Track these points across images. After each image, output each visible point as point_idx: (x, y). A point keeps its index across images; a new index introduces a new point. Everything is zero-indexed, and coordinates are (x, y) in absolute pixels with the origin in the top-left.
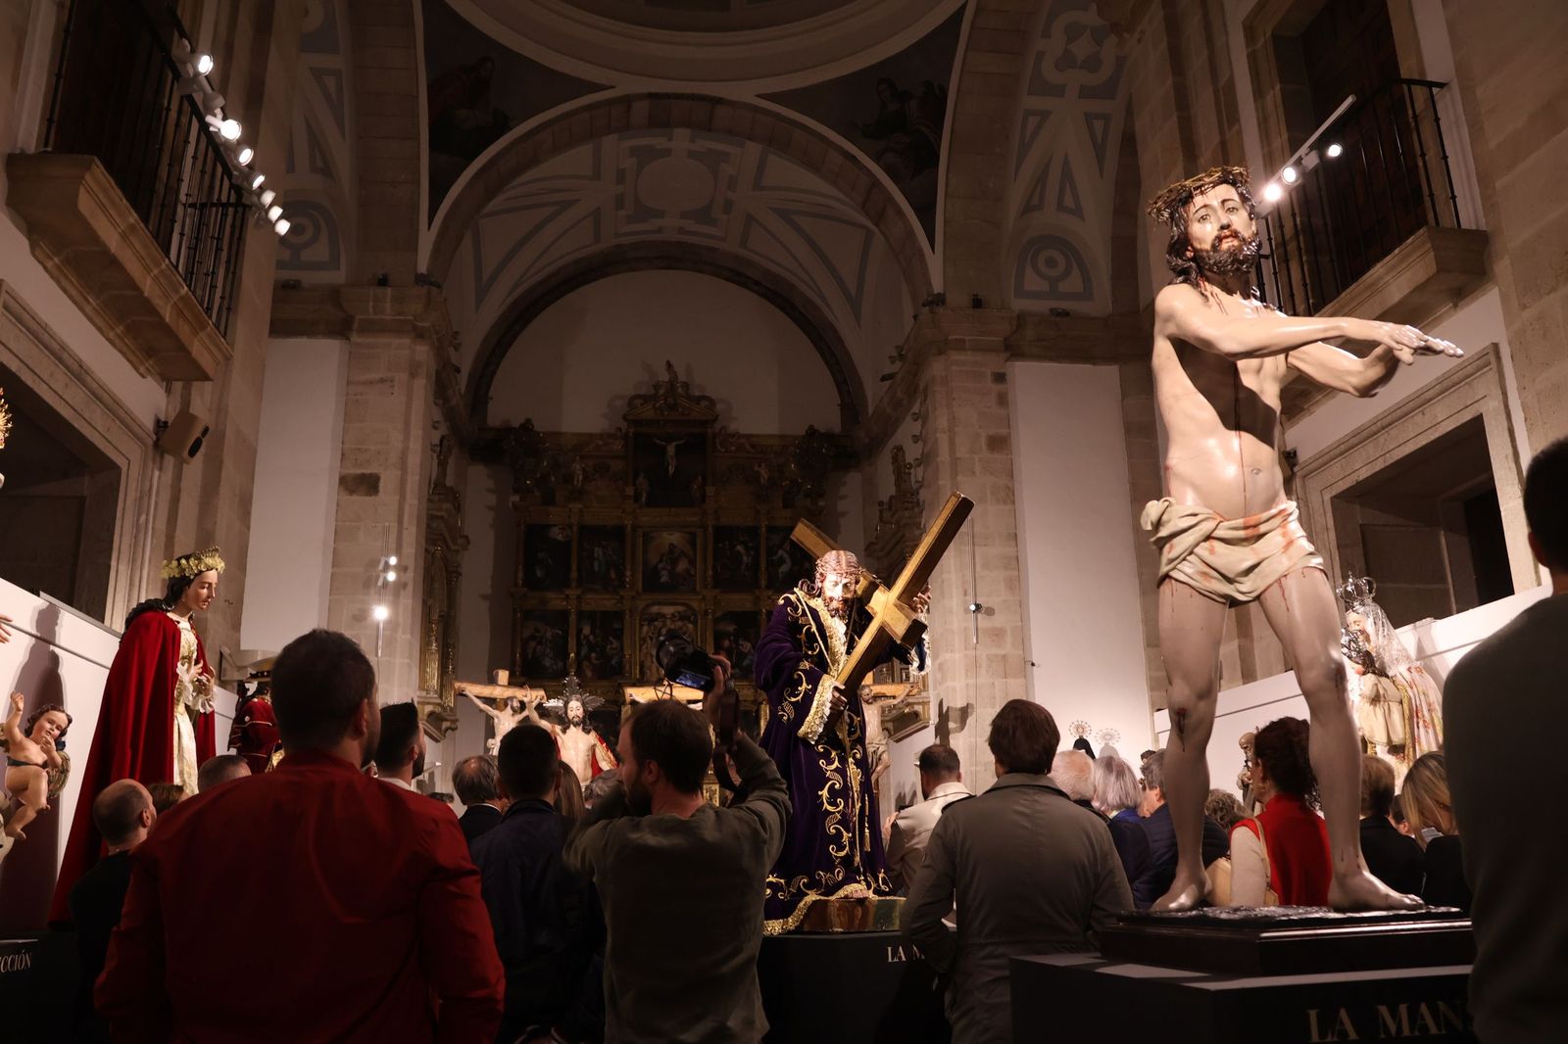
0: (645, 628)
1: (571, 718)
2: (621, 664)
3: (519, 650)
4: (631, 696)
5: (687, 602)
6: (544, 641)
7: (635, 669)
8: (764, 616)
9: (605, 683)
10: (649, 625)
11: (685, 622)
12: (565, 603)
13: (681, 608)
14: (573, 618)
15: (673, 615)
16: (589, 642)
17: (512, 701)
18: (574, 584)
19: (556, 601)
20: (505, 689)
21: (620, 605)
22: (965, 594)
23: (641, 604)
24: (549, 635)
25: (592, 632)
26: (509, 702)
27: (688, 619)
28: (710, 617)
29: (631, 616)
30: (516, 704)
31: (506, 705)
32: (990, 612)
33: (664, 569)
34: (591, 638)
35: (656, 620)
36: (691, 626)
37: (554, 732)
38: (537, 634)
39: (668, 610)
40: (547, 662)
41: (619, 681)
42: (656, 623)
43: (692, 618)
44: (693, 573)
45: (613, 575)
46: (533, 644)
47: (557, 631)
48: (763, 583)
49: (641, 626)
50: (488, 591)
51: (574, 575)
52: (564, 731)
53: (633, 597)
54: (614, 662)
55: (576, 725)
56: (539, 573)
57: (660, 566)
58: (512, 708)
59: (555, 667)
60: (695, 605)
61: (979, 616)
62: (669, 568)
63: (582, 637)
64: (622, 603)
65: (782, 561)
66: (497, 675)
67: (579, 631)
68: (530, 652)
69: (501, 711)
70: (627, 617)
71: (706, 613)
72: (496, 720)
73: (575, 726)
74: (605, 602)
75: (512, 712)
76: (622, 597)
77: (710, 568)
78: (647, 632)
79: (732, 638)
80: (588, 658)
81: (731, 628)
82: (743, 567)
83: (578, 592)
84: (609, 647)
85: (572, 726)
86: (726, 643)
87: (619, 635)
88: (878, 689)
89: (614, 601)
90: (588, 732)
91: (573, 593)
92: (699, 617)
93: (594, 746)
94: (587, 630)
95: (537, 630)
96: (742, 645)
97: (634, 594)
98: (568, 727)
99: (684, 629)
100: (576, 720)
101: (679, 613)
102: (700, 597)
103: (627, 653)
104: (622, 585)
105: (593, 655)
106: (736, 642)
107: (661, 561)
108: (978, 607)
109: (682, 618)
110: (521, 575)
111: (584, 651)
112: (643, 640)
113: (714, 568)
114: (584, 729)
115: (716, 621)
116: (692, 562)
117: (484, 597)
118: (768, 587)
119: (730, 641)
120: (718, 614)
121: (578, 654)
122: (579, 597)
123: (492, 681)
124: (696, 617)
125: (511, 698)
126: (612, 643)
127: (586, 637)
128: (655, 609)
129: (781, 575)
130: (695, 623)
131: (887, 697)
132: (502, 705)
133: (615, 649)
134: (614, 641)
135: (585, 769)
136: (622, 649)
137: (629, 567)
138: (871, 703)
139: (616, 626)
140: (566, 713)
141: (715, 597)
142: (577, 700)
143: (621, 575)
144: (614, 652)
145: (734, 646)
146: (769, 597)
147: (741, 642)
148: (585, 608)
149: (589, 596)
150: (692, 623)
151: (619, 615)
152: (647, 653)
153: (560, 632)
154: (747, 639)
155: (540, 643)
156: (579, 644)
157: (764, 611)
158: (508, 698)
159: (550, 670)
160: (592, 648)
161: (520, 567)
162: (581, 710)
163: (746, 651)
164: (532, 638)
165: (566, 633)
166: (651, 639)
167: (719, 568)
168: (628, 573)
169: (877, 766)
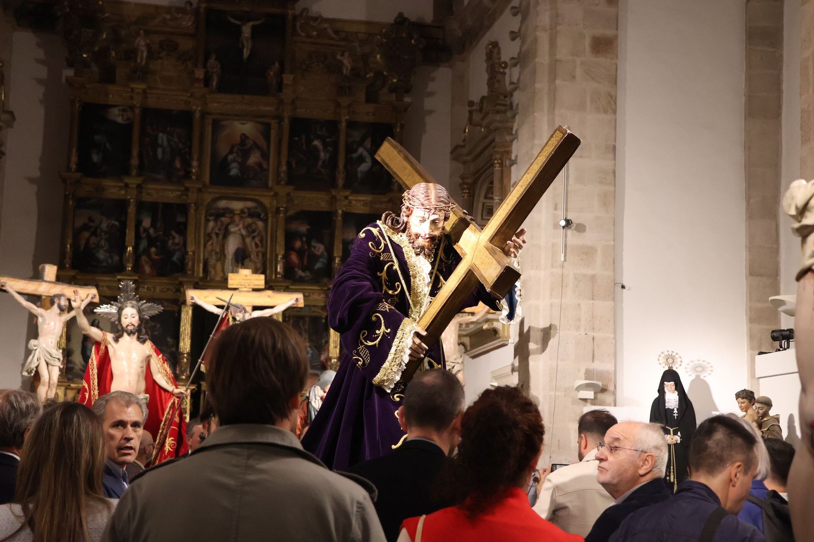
0: (211, 224)
1: (124, 326)
2: (182, 260)
3: (70, 241)
4: (192, 298)
5: (257, 198)
6: (99, 231)
7: (198, 267)
8: (339, 218)
9: (165, 280)
10: (216, 220)
11: (255, 219)
12: (123, 192)
13: (250, 204)
14: (132, 210)
15: (242, 211)
16: (149, 235)
17: (59, 299)
18: (134, 172)
19: (113, 189)
20: (52, 286)
21: (184, 197)
22: (556, 209)
23: (208, 198)
24: (104, 226)
25: (153, 225)
26: (56, 300)
27: (258, 216)
28: (282, 215)
29: (196, 210)
30: (63, 303)
31: (52, 303)
32: (581, 228)
33: (234, 161)
34: (151, 231)
35: (223, 215)
36: (260, 224)
37: (105, 340)
38: (91, 224)
39: (237, 206)
40: (101, 255)
41: (181, 279)
42: (223, 219)
43: (262, 216)
44: (265, 166)
45: (178, 164)
46: (86, 234)
47: (113, 222)
48: (341, 182)
49: (207, 221)
50: (37, 174)
51: (135, 162)
52: (116, 340)
53: (200, 190)
54: (175, 258)
56: (95, 158)
57: (230, 157)
58: (60, 307)
59: (110, 261)
60: (267, 202)
61: (569, 232)
62: (240, 160)
63: (142, 229)
64: (187, 195)
65: (361, 160)
66: (43, 269)
67: (138, 223)
68: (83, 243)
69: (46, 309)
70: (192, 211)
71: (278, 211)
72: (40, 320)
73: (129, 334)
74: (169, 193)
75: (58, 311)
76: (187, 189)
77: (284, 163)
78: (213, 229)
79: (304, 239)
80: (147, 252)
81: (303, 229)
82: (320, 163)
83: (138, 181)
84: (170, 242)
85: (125, 335)
86: (298, 244)
87: (182, 229)
89: (179, 193)
90: (143, 342)
91: (133, 181)
92: (270, 215)
93: (149, 357)
94: (147, 222)
95: (91, 220)
96: (315, 247)
97: (200, 186)
98: (121, 336)
99: (254, 227)
100: (130, 328)
101: (249, 209)
102: (272, 193)
103: (191, 248)
104: (187, 175)
105: (153, 250)
106: (308, 243)
107: (231, 152)
108: (569, 222)
109: (251, 215)
110: (74, 159)
111: (144, 244)
112: (209, 237)
113: (289, 164)
114: (138, 338)
115: (289, 220)
116: (265, 156)
117: (31, 180)
118: (346, 186)
119: (302, 241)
120: (291, 213)
121: (136, 248)
122: (139, 187)
123: (37, 276)
124: (267, 215)
125: (59, 296)
126: (174, 238)
127: (146, 230)
128: (223, 204)
129: (359, 175)
130: (265, 221)
132: (47, 302)
133: (178, 244)
134: (176, 236)
135: (138, 381)
136: (185, 245)
137: (195, 157)
139: (180, 219)
140: (119, 320)
141: (288, 194)
142: (133, 307)
143: (187, 164)
144: (177, 247)
145: (306, 247)
146: (346, 198)
147: (313, 244)
148: (146, 198)
149: (150, 186)
150: (261, 219)
151: (183, 208)
152: (212, 250)
153: (117, 223)
154: (321, 241)
155: (94, 234)
156: (138, 237)
157: (340, 212)
158: (55, 296)
159: (105, 264)
160: (152, 242)
161: (74, 150)
162: (137, 318)
163: (318, 253)
164: (85, 227)
165: (124, 225)
166: (217, 235)
167: (294, 164)
168: (195, 163)
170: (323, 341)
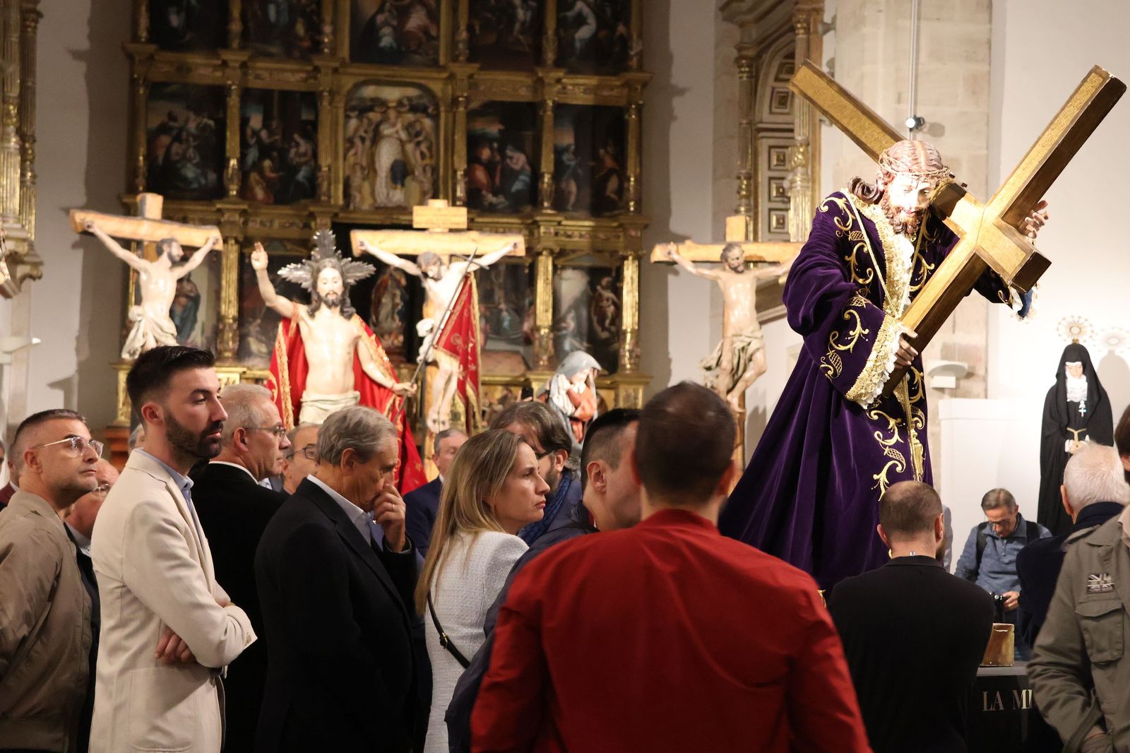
0: (353, 123)
1: (323, 294)
2: (313, 180)
3: (142, 150)
4: (362, 244)
5: (423, 82)
6: (184, 134)
7: (336, 189)
8: (549, 113)
9: (286, 210)
10: (360, 117)
11: (419, 115)
12: (218, 74)
13: (412, 92)
14: (234, 101)
15: (400, 103)
16: (259, 142)
17: (170, 246)
18: (235, 44)
19: (203, 69)
20: (156, 225)
21: (312, 81)
22: (899, 101)
23: (348, 83)
24: (192, 126)
25: (266, 124)
26: (165, 247)
27: (424, 110)
28: (461, 109)
29: (331, 103)
30: (177, 252)
31: (159, 252)
32: (937, 130)
33: (386, 23)
34: (264, 134)
35: (371, 109)
36: (427, 122)
37: (296, 315)
38: (172, 124)
39: (392, 94)
40: (190, 172)
41: (312, 209)
42: (371, 115)
43: (430, 110)
44: (433, 33)
45: (300, 29)
46: (165, 140)
47: (205, 120)
48: (550, 56)
49: (347, 117)
50: (84, 44)
51: (236, 27)
52: (312, 314)
53: (335, 71)
54: (301, 176)
55: (331, 305)
56: (175, 20)
57: (380, 18)
58: (171, 257)
59: (203, 182)
60: (437, 87)
61: (920, 136)
62: (395, 23)
63: (249, 132)
64: (315, 78)
65: (580, 20)
66: (143, 201)
67: (244, 122)
68: (161, 153)
70: (325, 103)
71: (455, 102)
72: (143, 277)
73: (329, 307)
74: (288, 76)
75: (169, 264)
76: (317, 69)
77: (463, 27)
78: (356, 130)
79: (495, 145)
80: (257, 166)
81: (494, 129)
82: (517, 26)
83: (243, 57)
84: (293, 151)
85: (323, 307)
86: (486, 154)
87: (310, 131)
88: (752, 250)
89: (303, 75)
90: (349, 317)
91: (234, 57)
92: (442, 109)
93: (358, 338)
94: (256, 121)
95: (172, 117)
96: (511, 158)
97: (336, 64)
98: (317, 308)
99: (418, 127)
100: (331, 298)
101: (410, 99)
102: (445, 75)
103: (325, 161)
104: (316, 47)
105: (267, 163)
106: (502, 151)
107: (381, 10)
108: (919, 122)
109: (414, 109)
110: (144, 22)
111: (253, 154)
112: (350, 142)
113: (470, 28)
114: (342, 312)
115: (472, 115)
116: (433, 16)
117: (77, 55)
118: (558, 64)
119: (492, 149)
120: (474, 105)
121: (242, 161)
122: (244, 65)
124: (437, 108)
125: (169, 241)
126: (298, 145)
127: (256, 133)
128: (369, 92)
129: (578, 45)
130: (435, 117)
131: (765, 262)
132: (152, 251)
133: (305, 154)
134: (302, 142)
136: (315, 155)
137: (328, 18)
138: (741, 272)
139: (306, 115)
140: (315, 285)
141: (471, 76)
142: (334, 267)
143: (314, 29)
144: (303, 160)
145: (498, 158)
146: (559, 81)
147: (509, 153)
148: (254, 84)
149: (260, 65)
150: (428, 115)
151: (311, 99)
152: (355, 164)
153: (211, 123)
154: (520, 149)
155: (177, 139)
156: (244, 145)
157: (550, 103)
158: (163, 241)
159: (195, 186)
160: (265, 151)
161: (143, 8)
162: (340, 283)
163: (517, 167)
164: (163, 129)
165: (222, 126)
166: (363, 139)
167: (477, 27)
168: (328, 29)
169: (744, 371)
170: (527, 302)
